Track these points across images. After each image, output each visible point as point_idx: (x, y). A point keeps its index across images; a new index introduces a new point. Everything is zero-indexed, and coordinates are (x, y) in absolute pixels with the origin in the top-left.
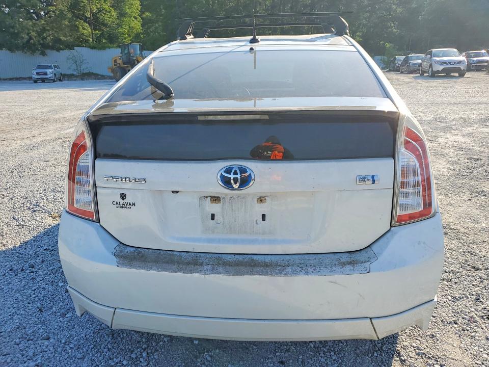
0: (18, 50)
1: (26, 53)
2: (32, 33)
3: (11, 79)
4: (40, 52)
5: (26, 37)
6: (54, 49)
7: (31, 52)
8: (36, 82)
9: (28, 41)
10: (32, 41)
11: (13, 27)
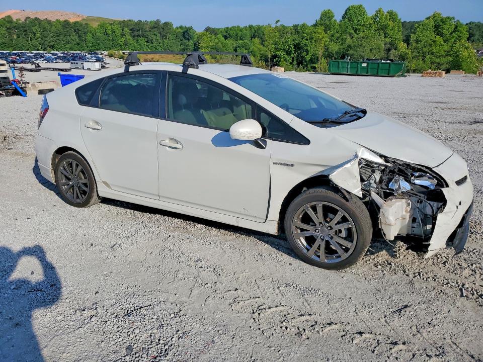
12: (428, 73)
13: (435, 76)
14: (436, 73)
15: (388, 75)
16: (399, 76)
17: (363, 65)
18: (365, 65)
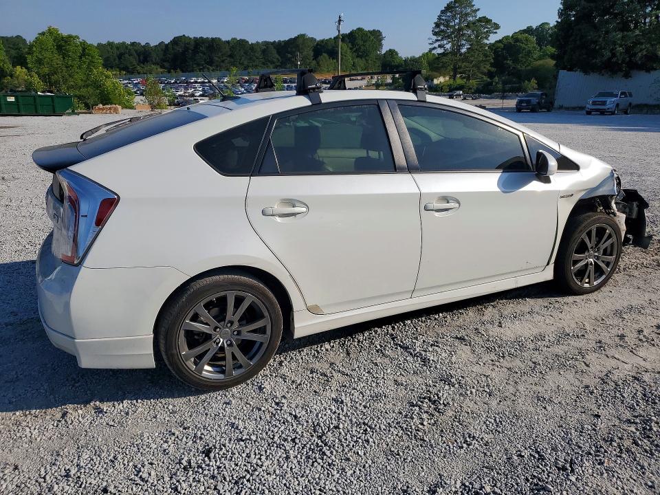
0: (593, 72)
1: (603, 75)
2: (618, 49)
3: (574, 109)
4: (622, 74)
5: (609, 54)
6: (643, 70)
7: (609, 73)
8: (589, 113)
9: (610, 59)
10: (614, 60)
11: (595, 42)
12: (99, 109)
13: (110, 113)
14: (110, 108)
15: (54, 113)
16: (69, 114)
17: (9, 100)
18: (12, 99)
